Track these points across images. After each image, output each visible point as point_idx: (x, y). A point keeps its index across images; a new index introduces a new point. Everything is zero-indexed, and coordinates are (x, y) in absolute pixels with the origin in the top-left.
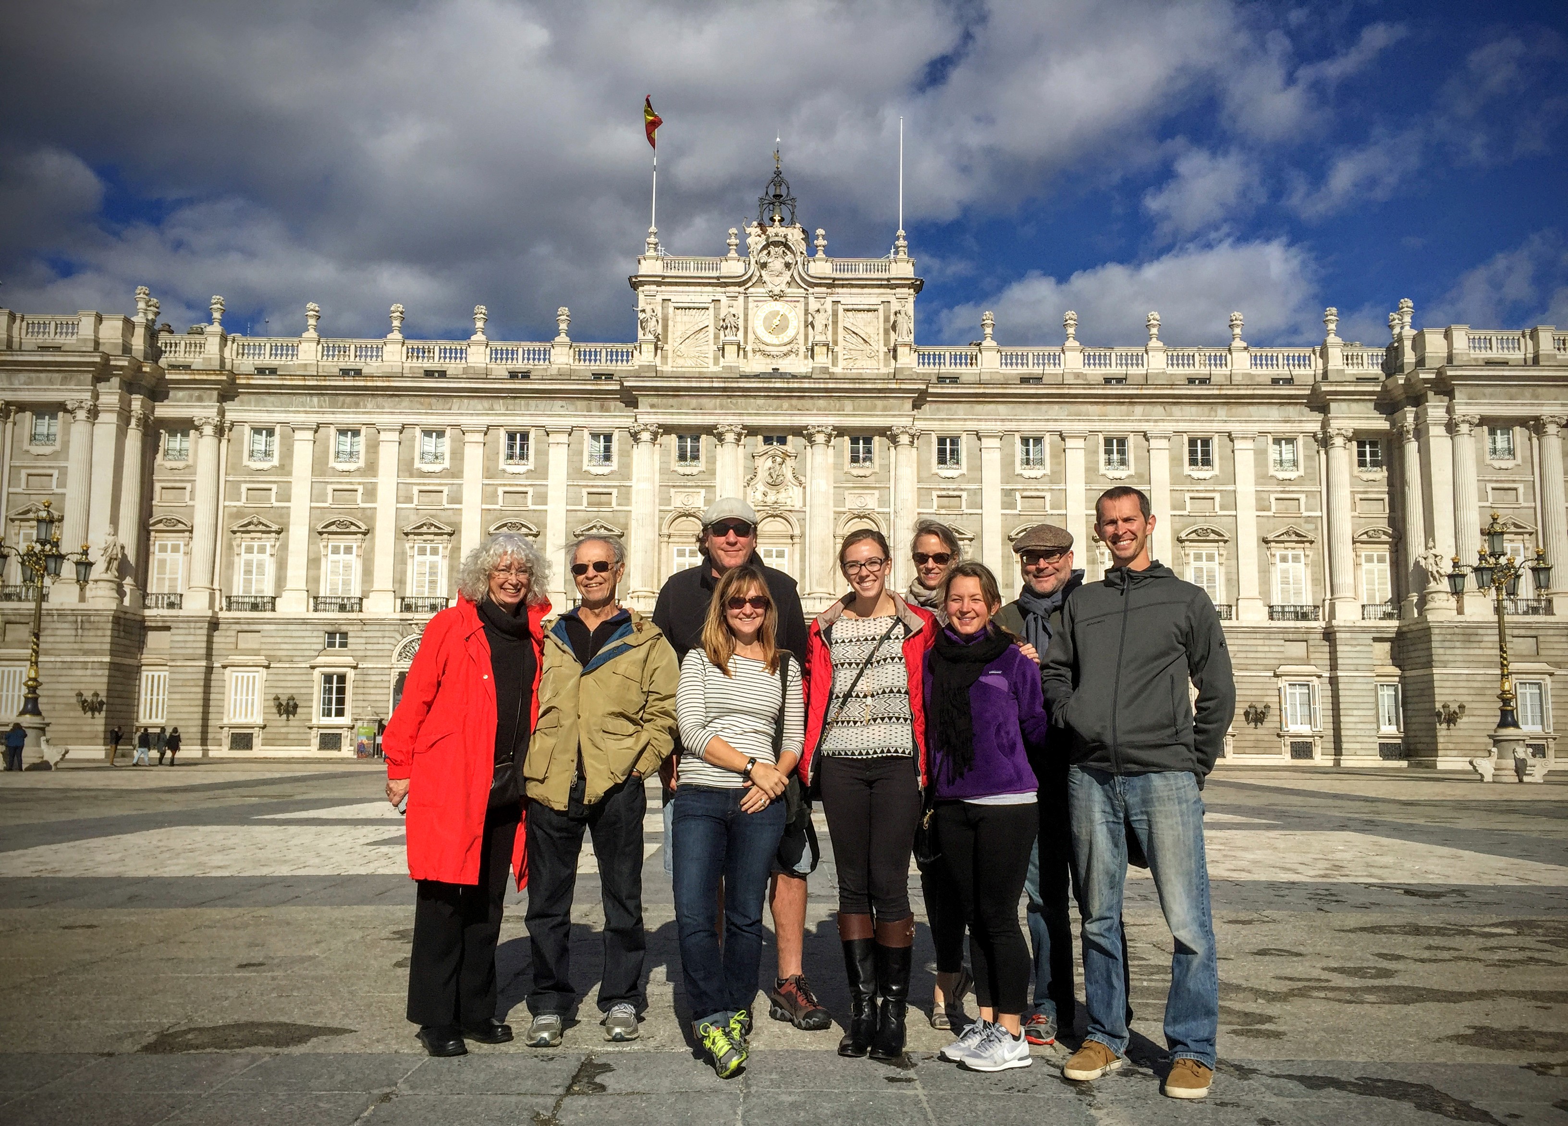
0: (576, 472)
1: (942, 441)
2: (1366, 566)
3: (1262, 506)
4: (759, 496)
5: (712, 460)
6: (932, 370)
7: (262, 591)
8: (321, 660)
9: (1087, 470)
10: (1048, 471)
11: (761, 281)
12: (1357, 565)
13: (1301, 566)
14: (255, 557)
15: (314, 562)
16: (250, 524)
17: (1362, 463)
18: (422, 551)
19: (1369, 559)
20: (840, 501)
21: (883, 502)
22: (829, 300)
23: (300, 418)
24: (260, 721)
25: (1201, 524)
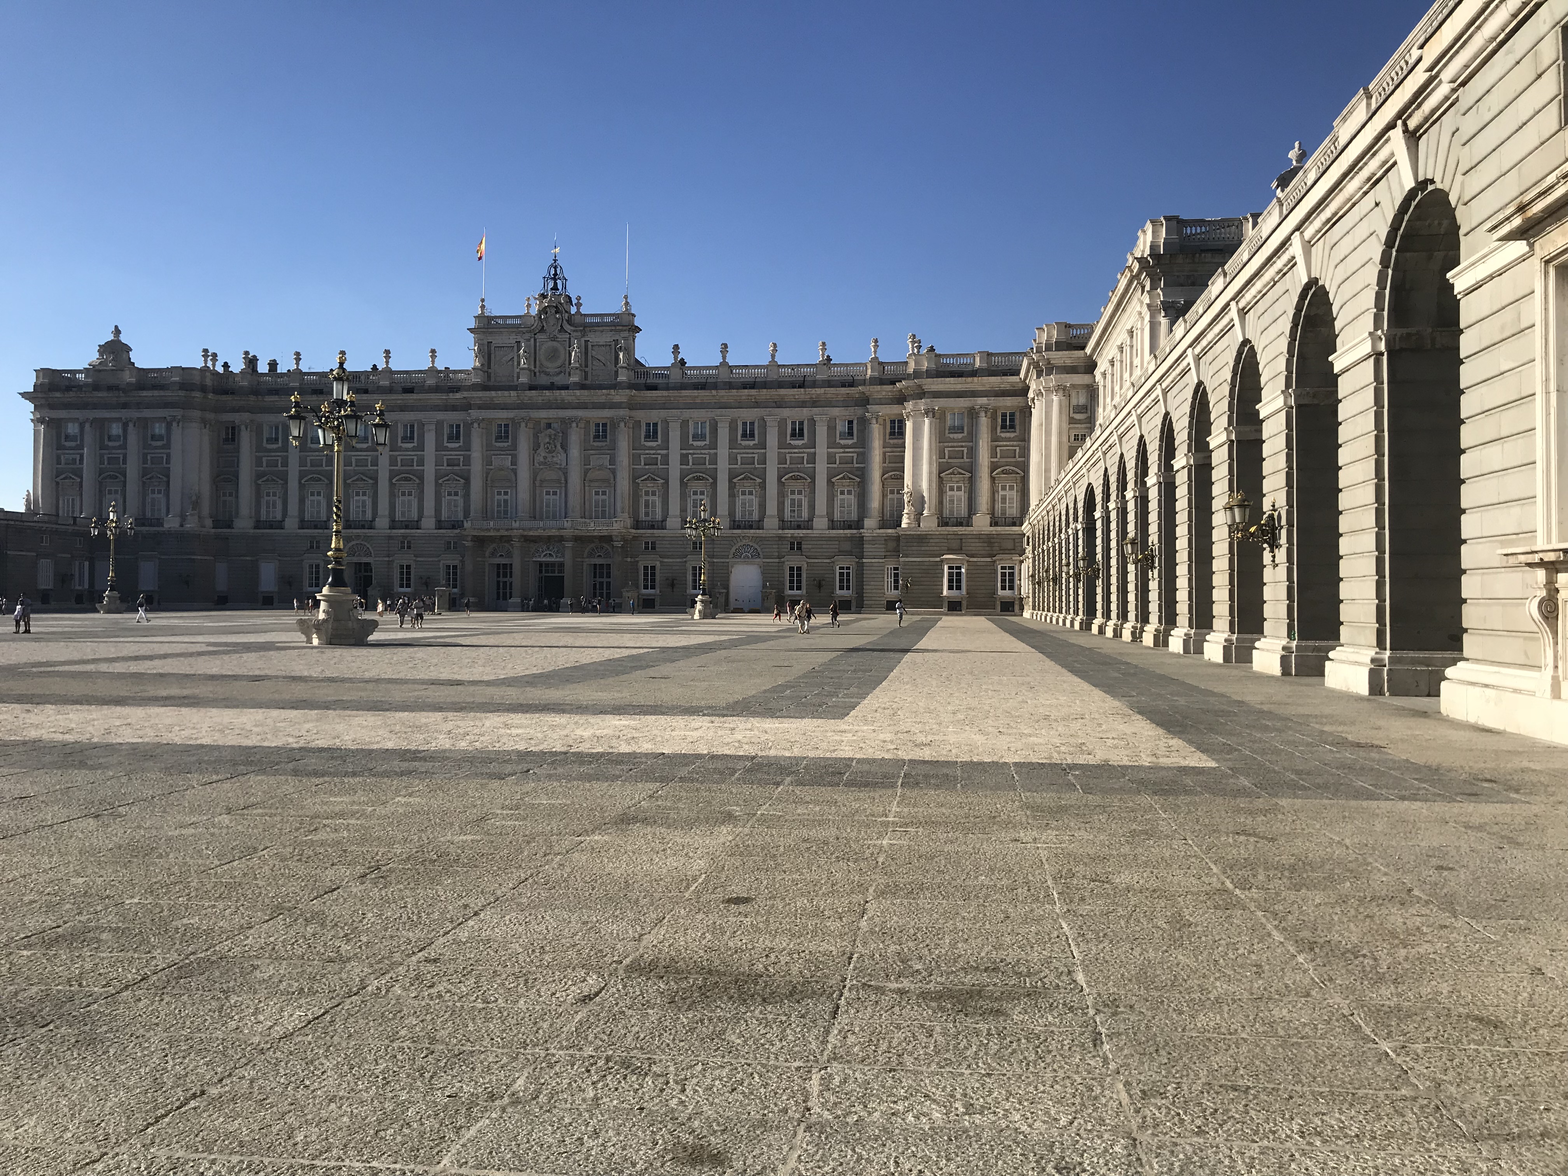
0: (439, 447)
1: (648, 425)
2: (890, 496)
3: (831, 459)
4: (542, 459)
5: (515, 439)
6: (642, 381)
9: (730, 441)
10: (707, 442)
11: (542, 330)
12: (884, 496)
13: (852, 497)
14: (271, 498)
15: (302, 501)
16: (267, 480)
17: (892, 434)
19: (892, 492)
20: (586, 461)
21: (613, 462)
22: (583, 340)
24: (276, 589)
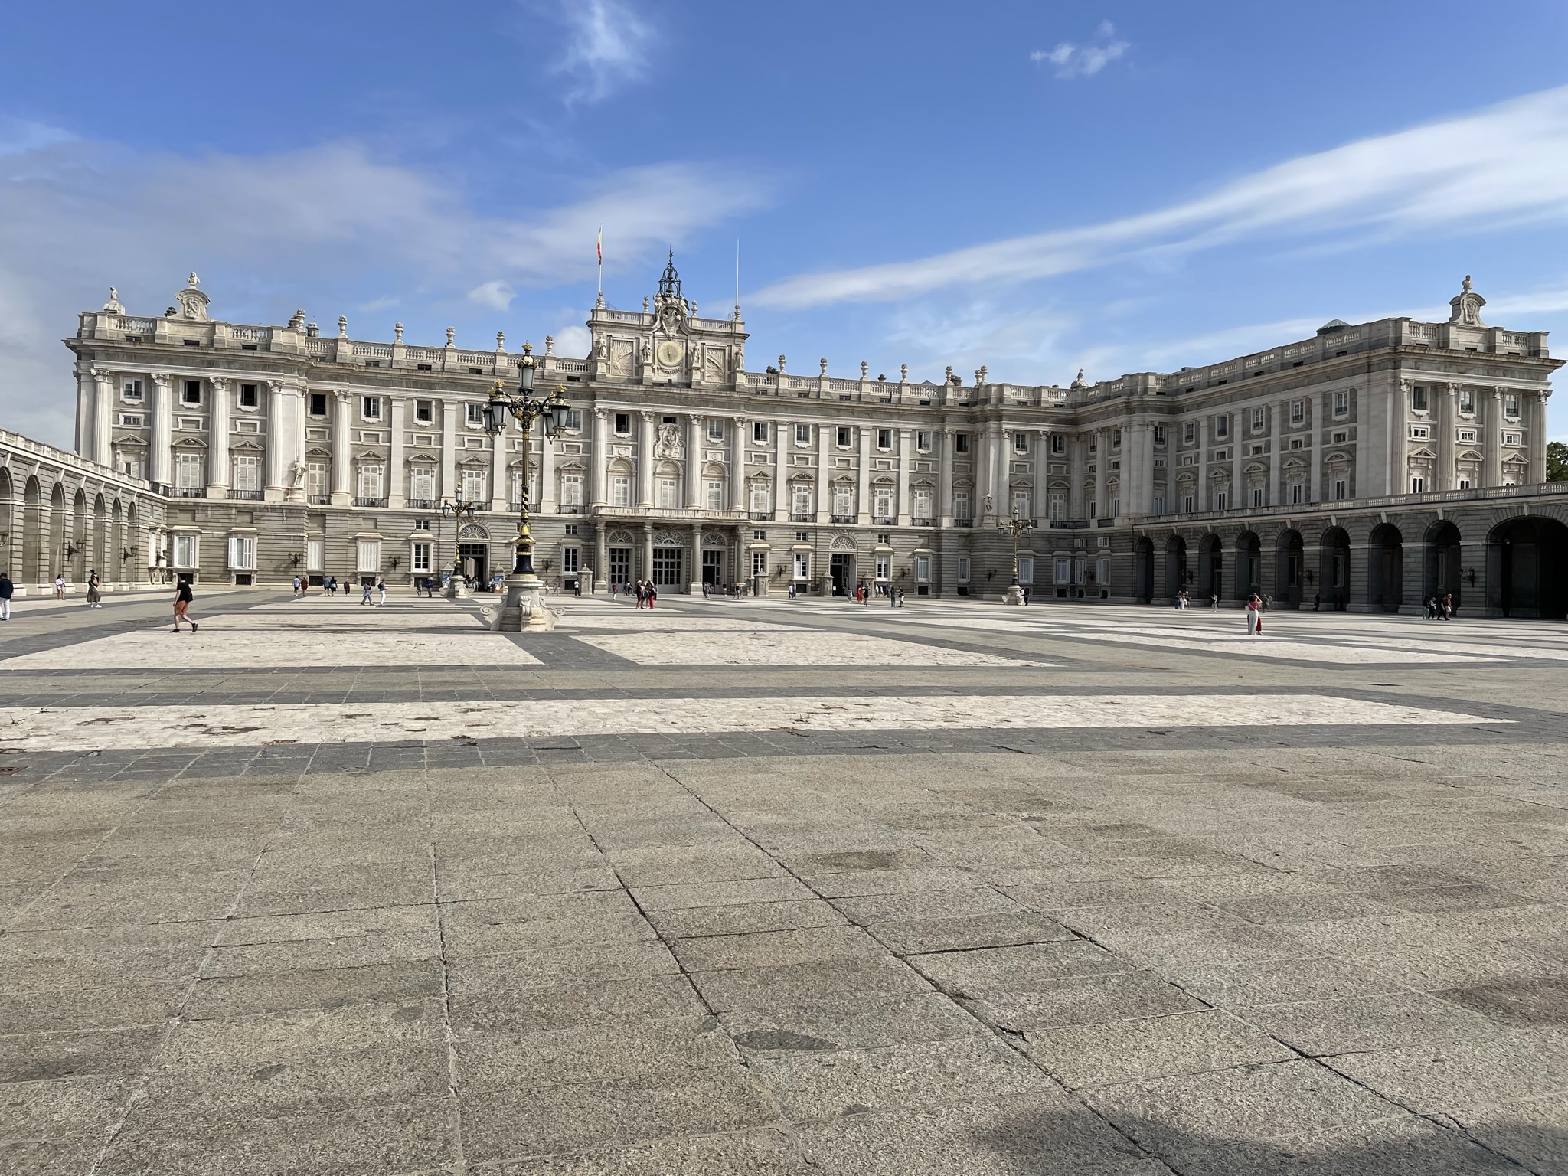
1: (757, 426)
2: (957, 499)
3: (911, 467)
4: (661, 450)
5: (636, 430)
6: (753, 385)
7: (375, 495)
8: (413, 536)
9: (830, 444)
10: (810, 444)
11: (662, 328)
12: (953, 499)
13: (928, 498)
14: (371, 475)
15: (407, 479)
16: (368, 455)
17: (959, 447)
18: (471, 475)
19: (959, 496)
20: (703, 455)
21: (727, 457)
22: (699, 342)
23: (396, 393)
25: (882, 475)
